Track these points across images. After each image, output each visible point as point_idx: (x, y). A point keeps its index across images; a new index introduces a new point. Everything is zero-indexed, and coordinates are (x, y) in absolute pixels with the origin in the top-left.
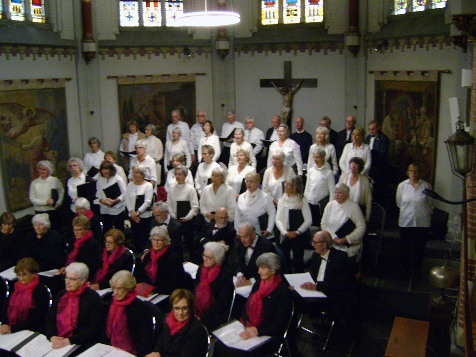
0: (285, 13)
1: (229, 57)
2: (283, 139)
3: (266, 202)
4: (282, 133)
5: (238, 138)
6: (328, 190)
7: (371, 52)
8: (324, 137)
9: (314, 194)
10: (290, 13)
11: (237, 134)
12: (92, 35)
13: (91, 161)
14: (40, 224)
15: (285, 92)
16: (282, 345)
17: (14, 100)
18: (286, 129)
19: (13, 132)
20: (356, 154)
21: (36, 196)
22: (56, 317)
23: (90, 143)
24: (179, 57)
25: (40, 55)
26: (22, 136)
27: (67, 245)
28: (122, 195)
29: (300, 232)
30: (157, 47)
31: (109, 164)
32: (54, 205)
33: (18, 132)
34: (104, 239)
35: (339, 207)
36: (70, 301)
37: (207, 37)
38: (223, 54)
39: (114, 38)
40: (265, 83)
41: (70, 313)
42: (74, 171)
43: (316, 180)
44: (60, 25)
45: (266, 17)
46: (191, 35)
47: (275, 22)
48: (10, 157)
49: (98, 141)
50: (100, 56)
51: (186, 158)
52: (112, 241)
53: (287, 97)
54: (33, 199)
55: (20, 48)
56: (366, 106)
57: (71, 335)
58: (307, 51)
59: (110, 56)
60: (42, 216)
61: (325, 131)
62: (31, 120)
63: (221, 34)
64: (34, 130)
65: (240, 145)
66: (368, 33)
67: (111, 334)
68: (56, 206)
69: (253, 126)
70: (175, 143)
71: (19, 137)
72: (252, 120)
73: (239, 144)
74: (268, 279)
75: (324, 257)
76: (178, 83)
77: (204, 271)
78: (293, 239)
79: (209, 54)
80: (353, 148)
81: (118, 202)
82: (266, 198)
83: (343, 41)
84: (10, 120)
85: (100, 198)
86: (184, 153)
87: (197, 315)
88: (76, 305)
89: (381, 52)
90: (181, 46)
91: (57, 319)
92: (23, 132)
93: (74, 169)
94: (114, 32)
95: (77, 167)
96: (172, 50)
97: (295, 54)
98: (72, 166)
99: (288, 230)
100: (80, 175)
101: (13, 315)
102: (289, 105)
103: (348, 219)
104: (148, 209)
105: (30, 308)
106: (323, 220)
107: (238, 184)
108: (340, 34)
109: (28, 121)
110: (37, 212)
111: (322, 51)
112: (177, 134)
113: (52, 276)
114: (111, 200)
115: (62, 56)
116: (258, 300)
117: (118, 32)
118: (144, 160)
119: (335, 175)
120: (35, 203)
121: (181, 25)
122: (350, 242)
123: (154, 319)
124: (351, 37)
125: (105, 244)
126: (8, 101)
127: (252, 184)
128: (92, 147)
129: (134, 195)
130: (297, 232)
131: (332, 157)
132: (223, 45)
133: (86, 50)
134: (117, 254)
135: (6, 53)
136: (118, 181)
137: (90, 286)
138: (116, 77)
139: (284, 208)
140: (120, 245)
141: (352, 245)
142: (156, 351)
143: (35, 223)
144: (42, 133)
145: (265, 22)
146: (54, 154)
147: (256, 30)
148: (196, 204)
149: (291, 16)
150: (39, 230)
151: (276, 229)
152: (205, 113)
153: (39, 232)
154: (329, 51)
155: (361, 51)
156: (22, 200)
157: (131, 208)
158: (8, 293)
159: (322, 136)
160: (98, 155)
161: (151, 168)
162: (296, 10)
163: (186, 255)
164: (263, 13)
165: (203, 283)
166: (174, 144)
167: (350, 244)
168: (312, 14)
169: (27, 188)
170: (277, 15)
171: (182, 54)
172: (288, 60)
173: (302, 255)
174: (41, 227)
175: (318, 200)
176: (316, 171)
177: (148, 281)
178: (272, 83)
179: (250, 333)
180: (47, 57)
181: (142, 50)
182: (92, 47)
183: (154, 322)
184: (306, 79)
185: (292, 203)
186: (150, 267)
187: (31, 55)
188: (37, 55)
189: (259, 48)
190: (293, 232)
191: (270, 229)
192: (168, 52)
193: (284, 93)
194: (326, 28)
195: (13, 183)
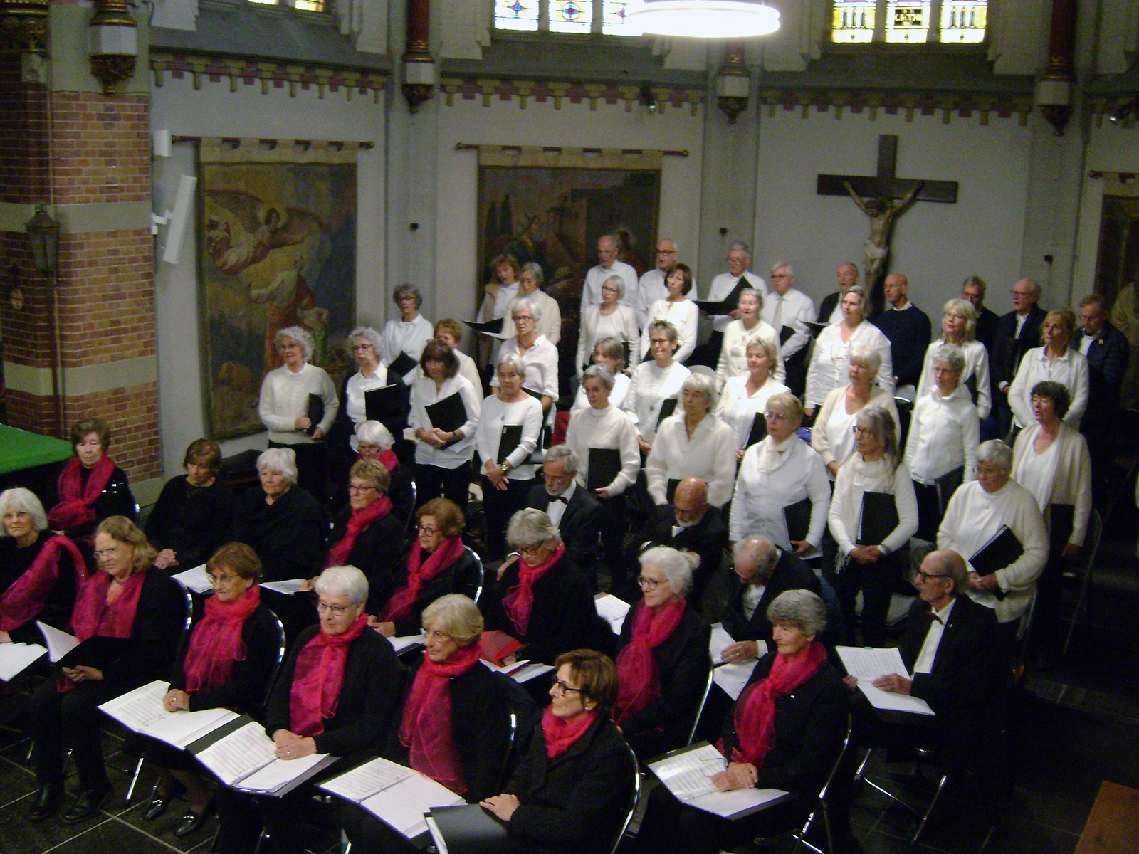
0: (891, 17)
1: (747, 115)
2: (852, 322)
3: (808, 470)
4: (853, 308)
5: (747, 312)
6: (962, 450)
7: (1099, 125)
8: (962, 325)
9: (927, 458)
10: (902, 18)
11: (744, 303)
12: (427, 45)
13: (399, 338)
14: (274, 473)
15: (875, 209)
16: (812, 815)
17: (242, 187)
18: (863, 301)
19: (231, 257)
20: (1050, 374)
21: (274, 409)
22: (290, 687)
23: (398, 298)
24: (628, 110)
25: (305, 85)
26: (252, 268)
27: (332, 526)
28: (468, 423)
29: (887, 549)
30: (578, 83)
31: (444, 349)
32: (310, 431)
33: (243, 259)
34: (415, 521)
35: (986, 498)
36: (326, 653)
37: (699, 67)
38: (732, 109)
39: (477, 54)
40: (830, 185)
41: (320, 681)
42: (362, 359)
43: (934, 426)
44: (355, 18)
45: (845, 24)
46: (660, 59)
47: (866, 37)
48: (222, 316)
49: (415, 292)
50: (443, 96)
51: (631, 349)
52: (434, 527)
53: (880, 223)
54: (267, 415)
55: (262, 66)
56: (1074, 257)
57: (320, 732)
58: (939, 113)
59: (465, 97)
60: (280, 455)
61: (966, 311)
62: (274, 232)
63: (732, 59)
64: (280, 256)
65: (751, 330)
66: (1095, 77)
67: (410, 739)
68: (317, 434)
69: (789, 286)
70: (606, 312)
71: (245, 271)
72: (788, 270)
73: (749, 325)
74: (796, 655)
75: (938, 614)
76: (619, 170)
77: (642, 617)
78: (869, 566)
79: (700, 107)
80: (1044, 360)
81: (459, 438)
82: (809, 460)
83: (1030, 94)
84: (228, 230)
85: (417, 426)
86: (625, 338)
87: (616, 719)
88: (337, 665)
89: (1125, 126)
90: (634, 83)
91: (293, 691)
92: (254, 260)
93: (363, 356)
94: (478, 43)
95: (370, 349)
96: (612, 91)
97: (909, 118)
98: (357, 348)
99: (858, 543)
100: (375, 369)
101: (195, 671)
102: (884, 240)
103: (1005, 528)
104: (527, 460)
105: (234, 660)
106: (943, 527)
107: (745, 420)
108: (1027, 76)
109: (267, 235)
110: (272, 445)
111: (976, 115)
112: (612, 293)
113: (292, 592)
114: (442, 432)
115: (356, 90)
116: (764, 700)
117: (487, 43)
118: (533, 345)
119: (981, 420)
120: (269, 423)
121: (638, 33)
122: (1004, 586)
123: (513, 717)
124: (1052, 83)
125: (417, 531)
126: (227, 187)
127: (779, 424)
128: (402, 308)
129: (497, 426)
130: (880, 548)
131: (977, 374)
132: (734, 86)
133: (410, 80)
134: (443, 557)
135: (230, 76)
136: (463, 389)
137: (377, 624)
138: (476, 147)
139: (852, 489)
140: (452, 539)
141: (1010, 594)
142: (510, 793)
143: (263, 469)
144: (297, 264)
145: (840, 37)
146: (319, 315)
147: (816, 55)
148: (634, 457)
149: (906, 25)
150: (270, 485)
151: (828, 538)
152: (675, 247)
153: (269, 491)
154: (993, 115)
155: (1076, 118)
156: (241, 417)
157: (489, 454)
158: (189, 620)
159: (957, 321)
160: (415, 325)
161: (547, 365)
162: (918, 12)
163: (605, 579)
164: (838, 14)
165: (638, 646)
166: (603, 314)
167: (1004, 591)
168: (958, 23)
169: (254, 388)
170: (871, 22)
171: (635, 104)
172: (889, 131)
173: (886, 604)
174: (277, 479)
175: (937, 475)
176: (936, 405)
177: (508, 629)
178: (846, 184)
179: (738, 778)
180: (321, 91)
181: (542, 88)
182: (424, 73)
183: (514, 725)
184: (932, 182)
185: (874, 476)
186: (515, 598)
187: (286, 84)
188: (299, 85)
189: (822, 99)
190: (870, 547)
191: (813, 538)
192: (602, 95)
193: (874, 211)
194: (990, 58)
195: (223, 374)
